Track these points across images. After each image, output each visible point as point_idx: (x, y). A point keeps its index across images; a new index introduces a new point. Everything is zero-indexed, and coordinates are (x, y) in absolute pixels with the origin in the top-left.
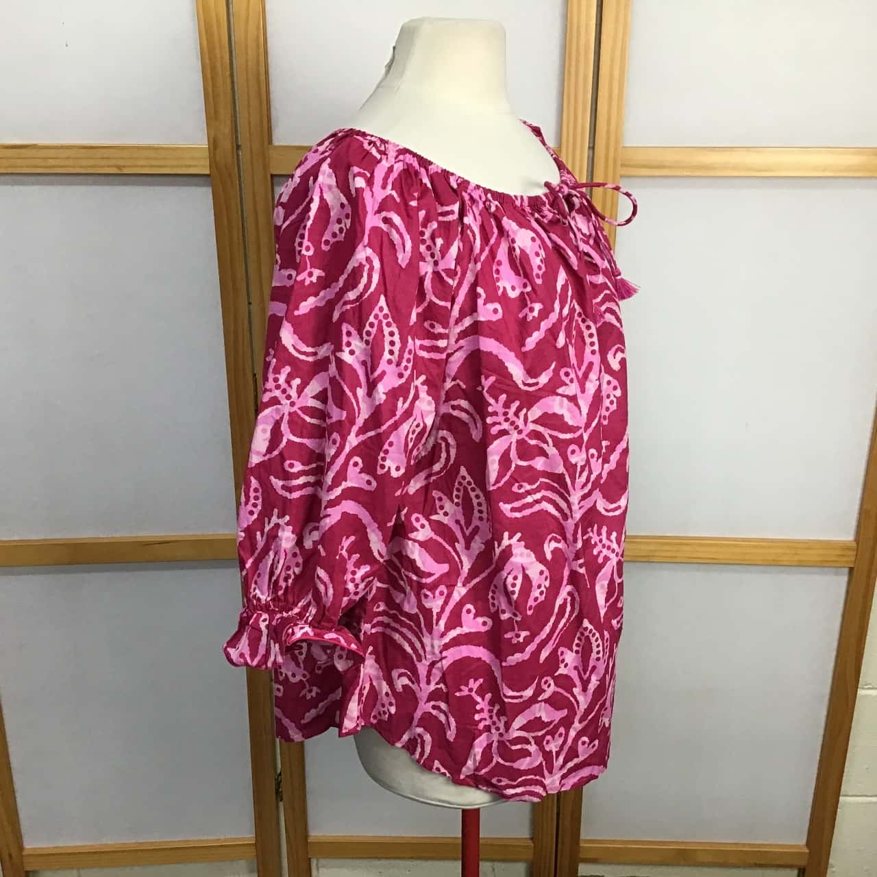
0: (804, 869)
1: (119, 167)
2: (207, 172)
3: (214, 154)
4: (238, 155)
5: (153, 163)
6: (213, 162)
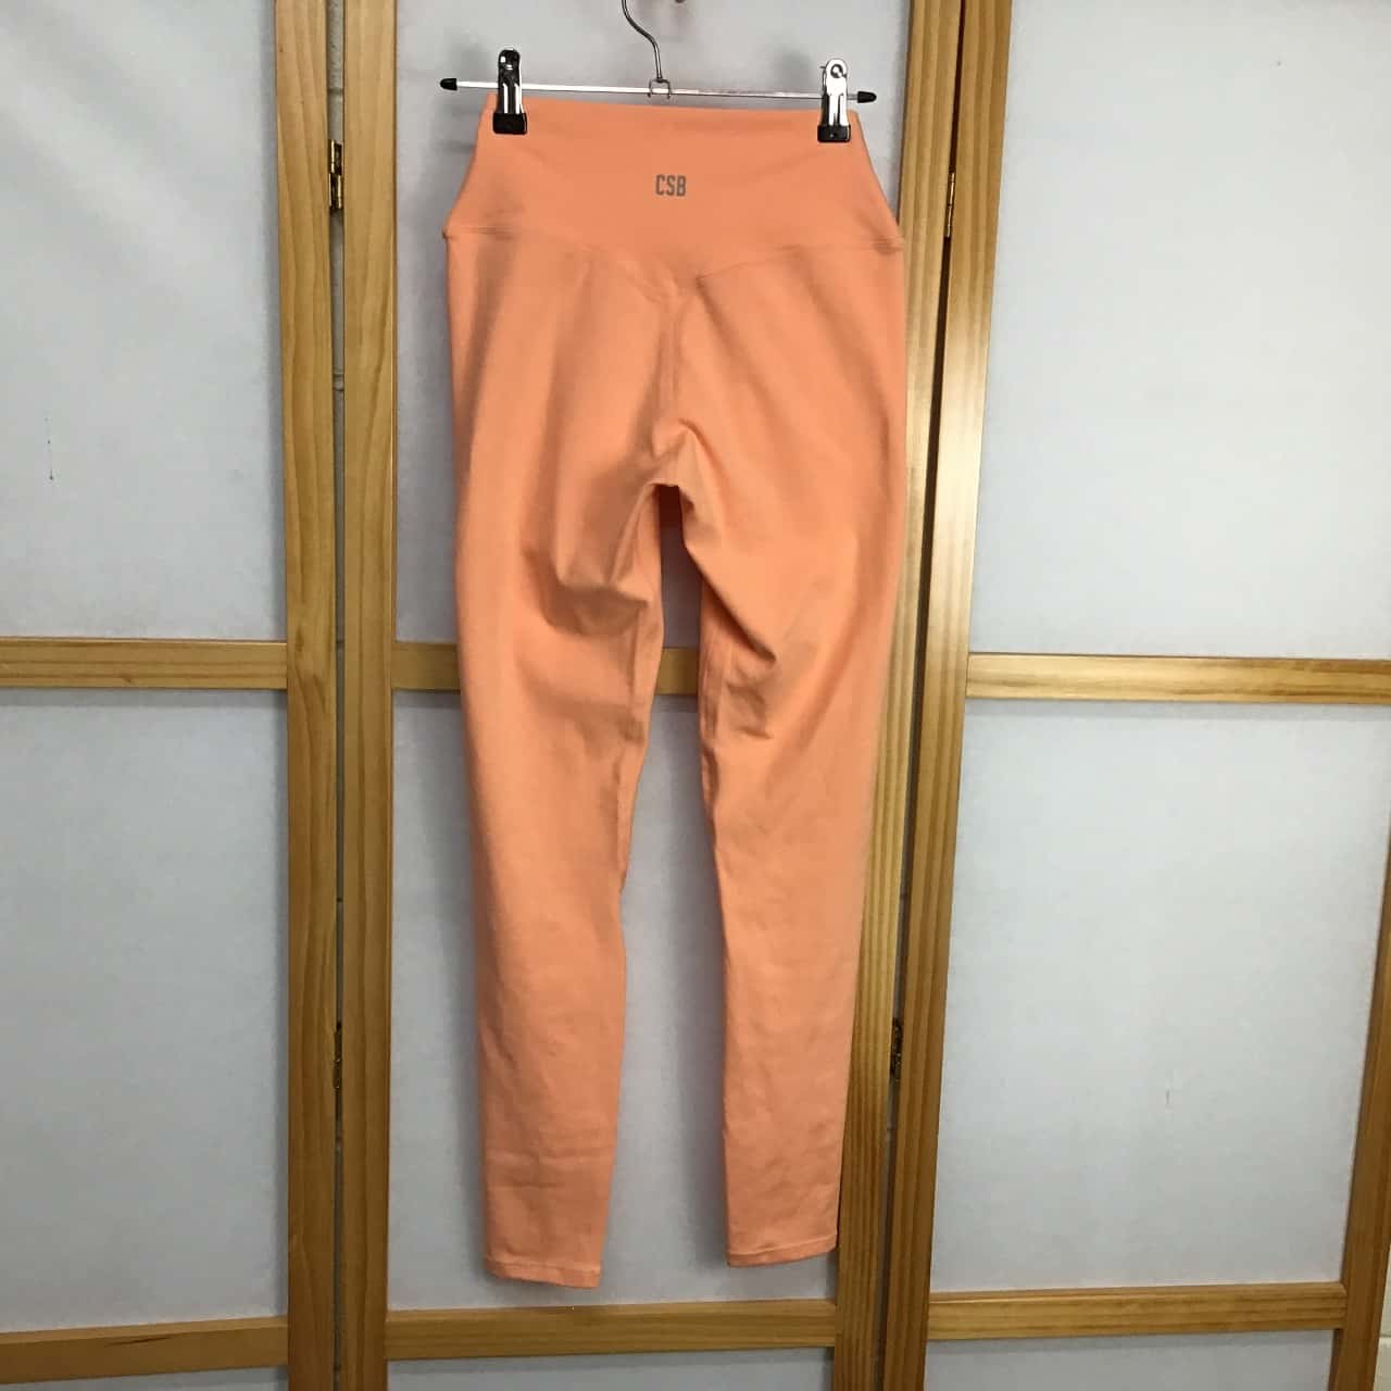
1: (128, 678)
2: (284, 686)
3: (297, 657)
5: (189, 670)
6: (293, 671)
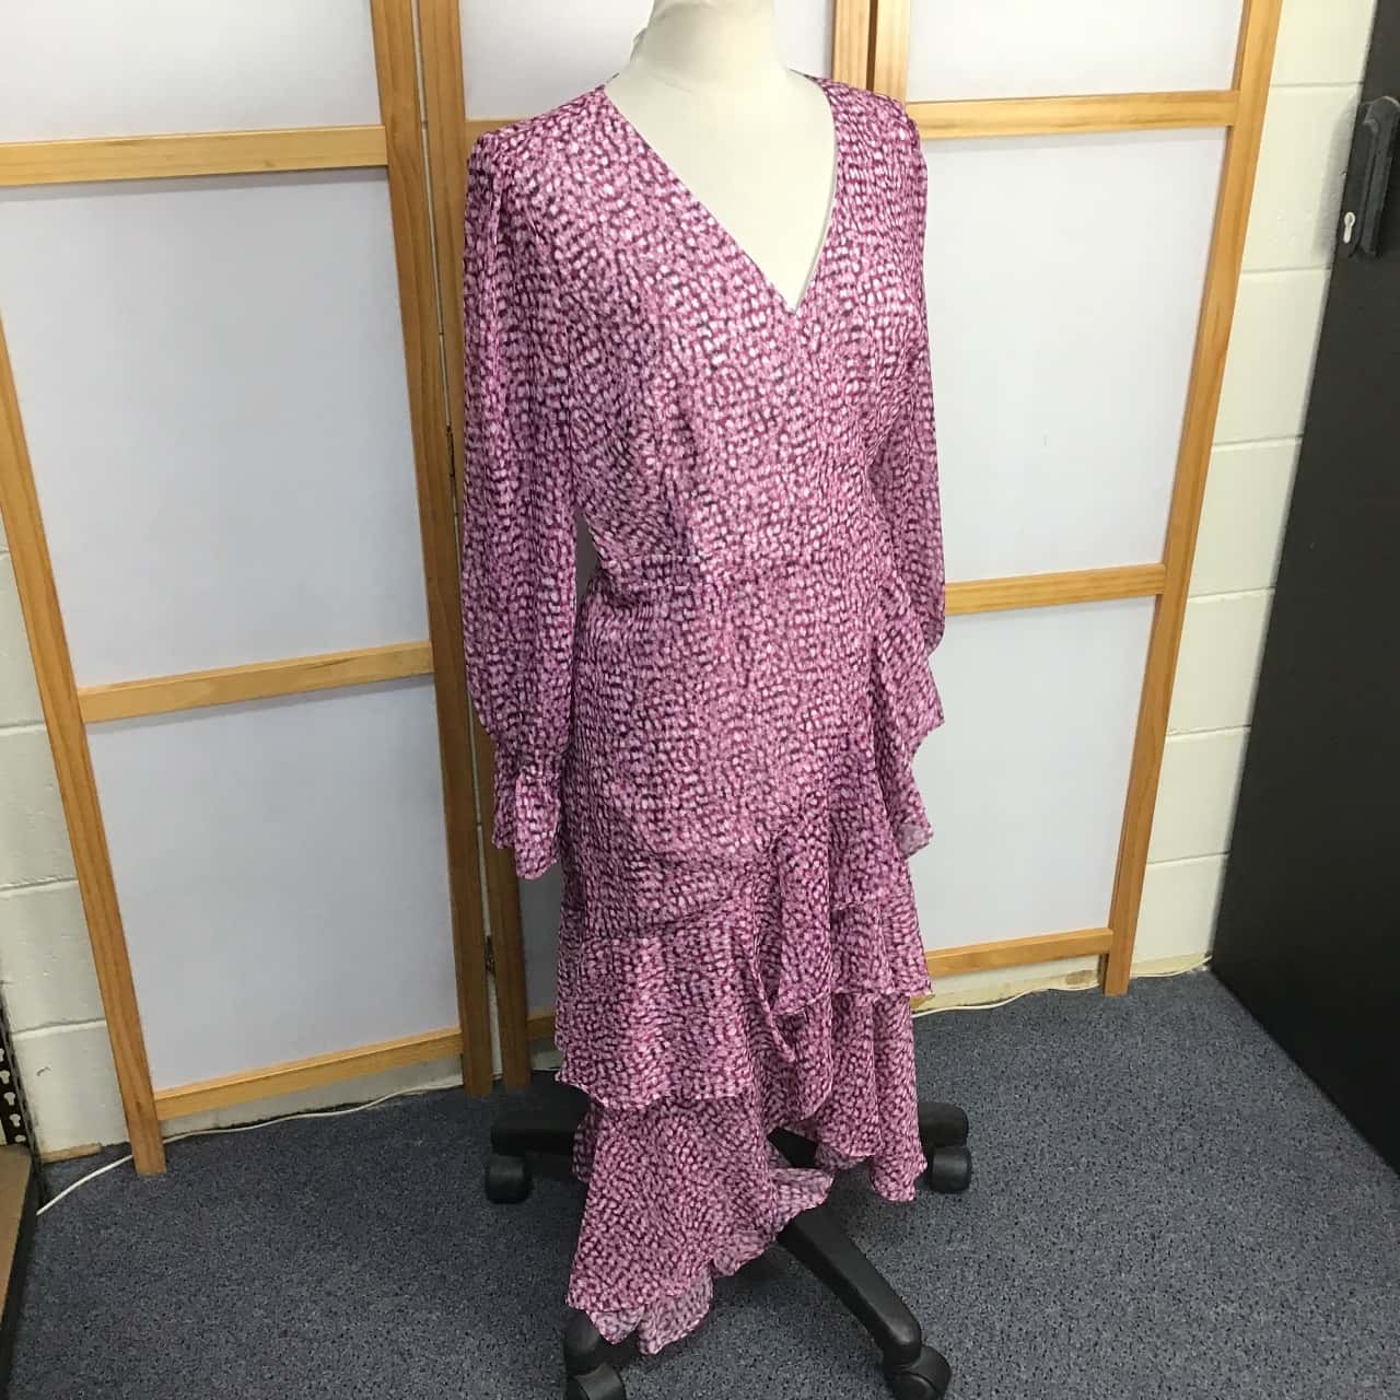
0: (1108, 955)
1: (268, 164)
2: (386, 163)
3: (394, 137)
6: (392, 147)
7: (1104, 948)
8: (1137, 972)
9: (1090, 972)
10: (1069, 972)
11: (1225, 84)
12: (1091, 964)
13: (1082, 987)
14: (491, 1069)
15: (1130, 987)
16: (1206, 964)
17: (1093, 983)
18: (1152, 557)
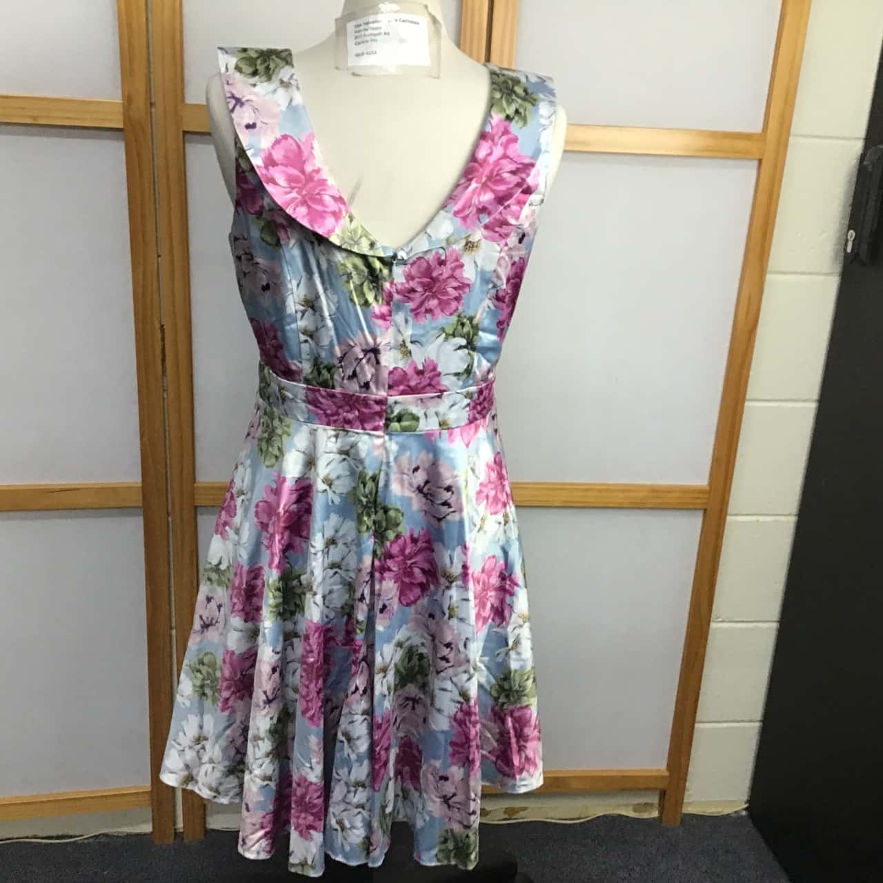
0: (665, 792)
1: (34, 118)
2: (121, 126)
3: (128, 110)
4: (151, 113)
6: (127, 117)
7: (661, 786)
8: (689, 809)
9: (651, 805)
10: (636, 802)
11: (757, 128)
12: (655, 799)
13: (645, 816)
14: (175, 823)
15: (682, 820)
16: (746, 809)
17: (655, 814)
18: (701, 480)
